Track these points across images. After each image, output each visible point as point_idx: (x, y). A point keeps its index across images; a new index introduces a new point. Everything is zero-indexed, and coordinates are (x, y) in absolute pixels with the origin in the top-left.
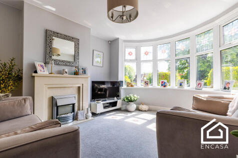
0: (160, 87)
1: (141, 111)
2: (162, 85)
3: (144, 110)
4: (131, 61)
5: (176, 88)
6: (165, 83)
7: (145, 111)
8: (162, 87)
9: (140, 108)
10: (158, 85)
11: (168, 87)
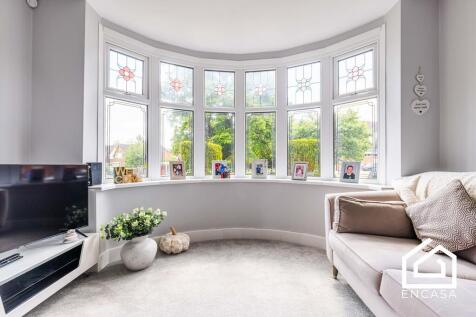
0: (212, 177)
1: (172, 254)
2: (217, 173)
3: (181, 248)
4: (127, 97)
5: (249, 178)
6: (223, 167)
7: (184, 251)
8: (219, 179)
9: (167, 248)
10: (207, 173)
11: (232, 177)
